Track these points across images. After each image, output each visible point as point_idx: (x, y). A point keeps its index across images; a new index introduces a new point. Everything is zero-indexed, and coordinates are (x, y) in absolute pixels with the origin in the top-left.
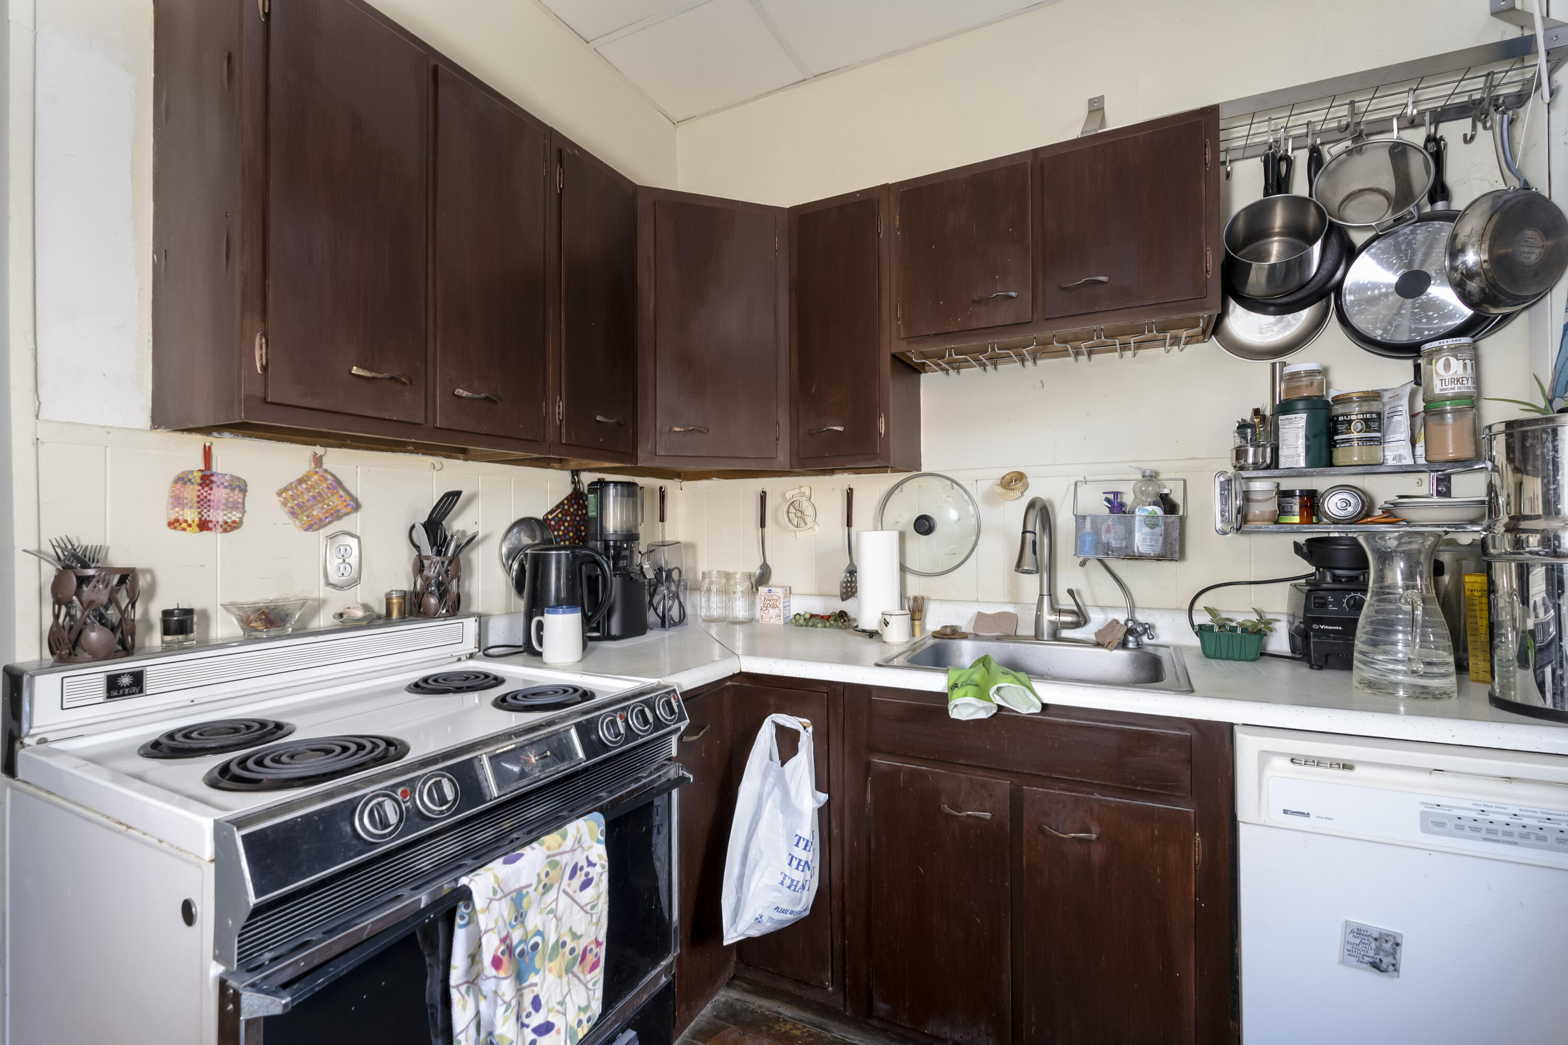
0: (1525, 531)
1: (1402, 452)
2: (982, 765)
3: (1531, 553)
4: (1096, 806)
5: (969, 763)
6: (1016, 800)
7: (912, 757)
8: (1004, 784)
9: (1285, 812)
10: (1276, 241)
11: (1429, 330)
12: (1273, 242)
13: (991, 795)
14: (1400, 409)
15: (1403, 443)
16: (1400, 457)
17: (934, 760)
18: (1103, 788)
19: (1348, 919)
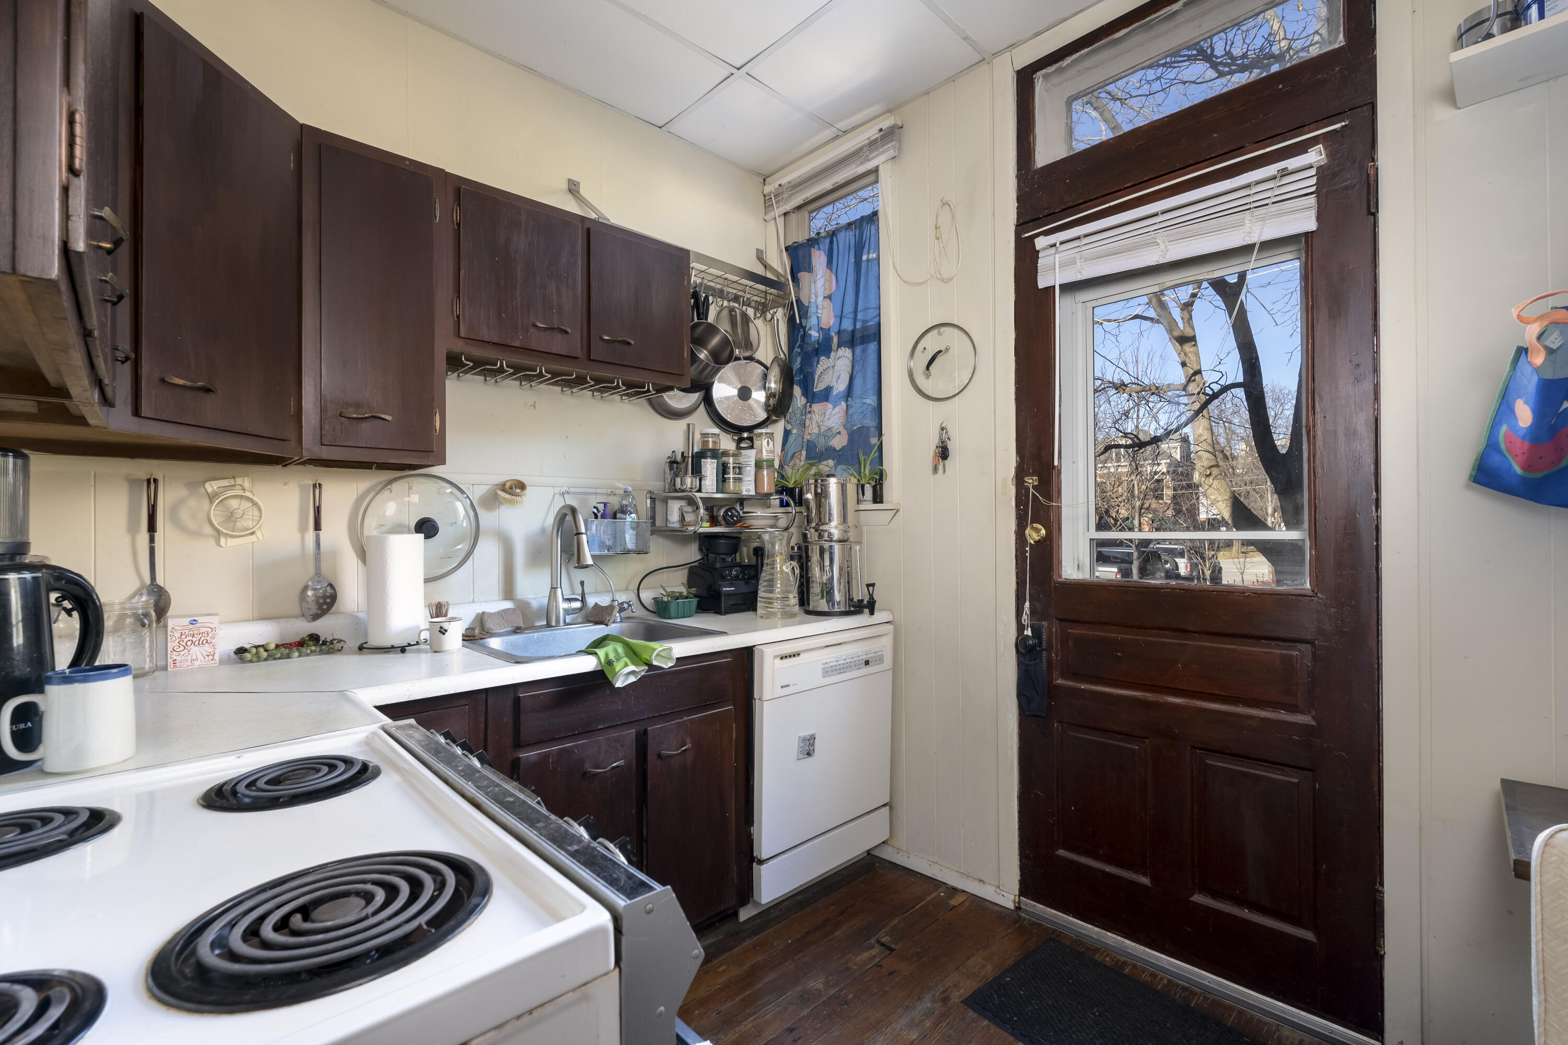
0: (822, 531)
1: (749, 487)
2: (616, 724)
3: (825, 541)
4: (689, 724)
5: (606, 726)
6: (642, 741)
7: (559, 738)
8: (632, 732)
9: (782, 687)
10: (705, 354)
11: (750, 421)
12: (703, 352)
13: (623, 746)
14: (750, 463)
15: (750, 482)
16: (748, 490)
17: (578, 734)
18: (690, 711)
19: (801, 735)
